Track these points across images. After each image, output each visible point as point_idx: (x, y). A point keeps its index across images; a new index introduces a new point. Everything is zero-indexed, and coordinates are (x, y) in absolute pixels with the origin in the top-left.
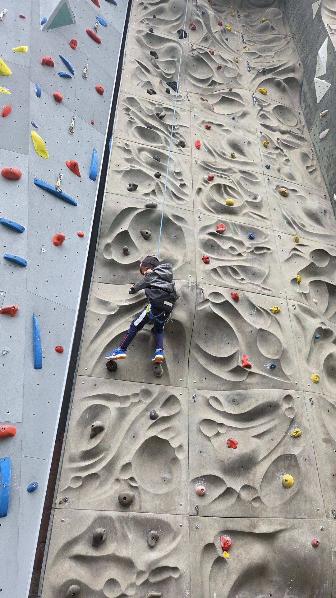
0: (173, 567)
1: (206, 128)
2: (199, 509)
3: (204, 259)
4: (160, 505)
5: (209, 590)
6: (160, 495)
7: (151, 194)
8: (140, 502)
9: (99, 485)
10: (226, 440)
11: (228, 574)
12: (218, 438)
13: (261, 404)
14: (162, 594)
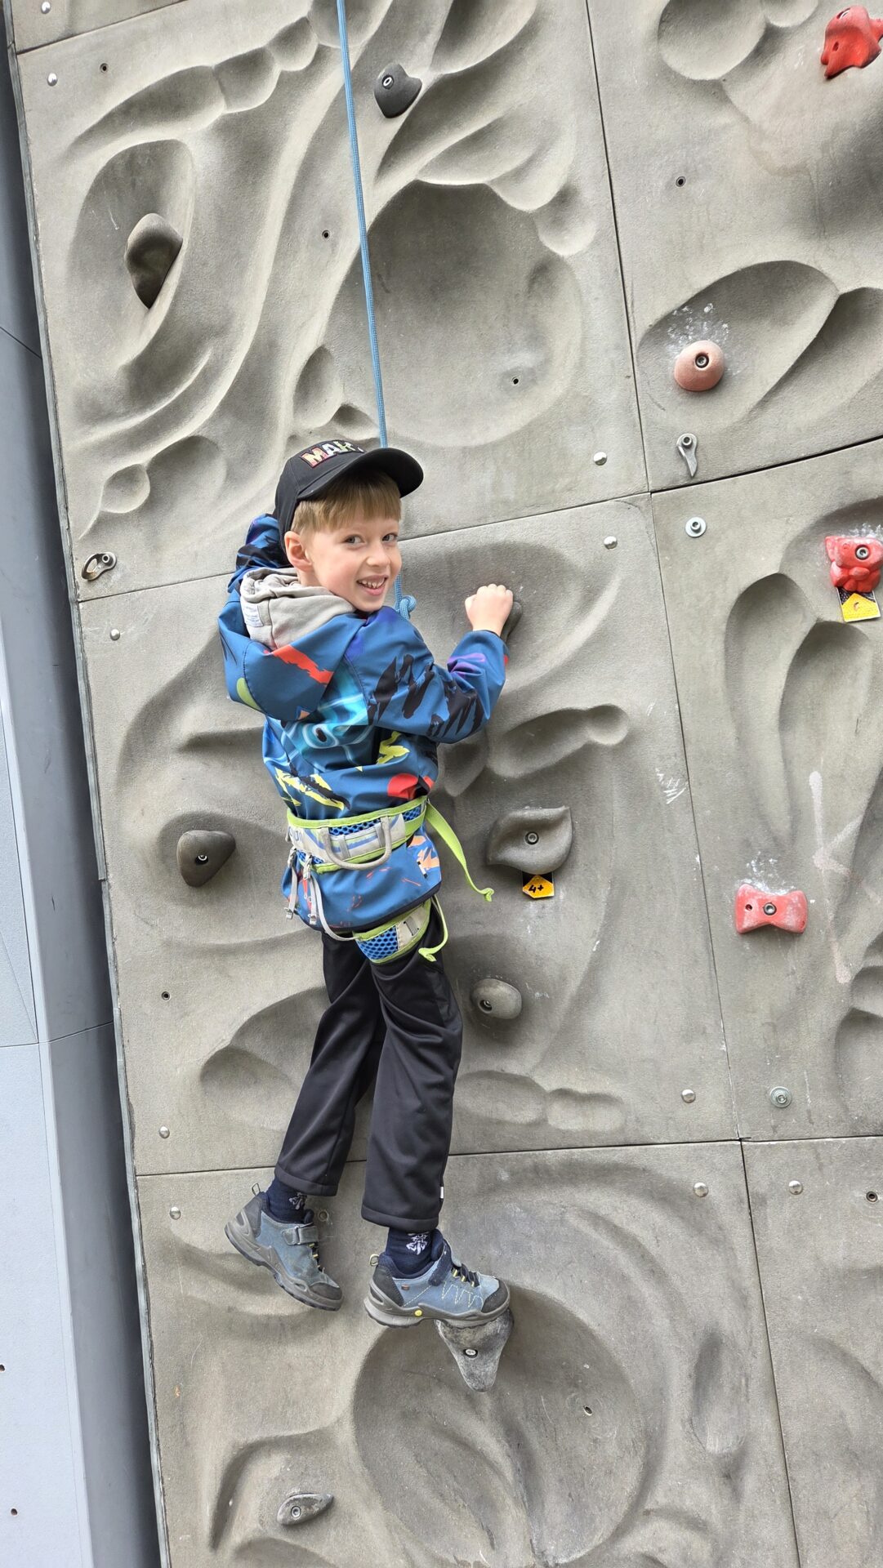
0: (591, 708)
2: (700, 453)
5: (782, 765)
10: (818, 45)
11: (877, 684)
12: (769, 69)
14: (566, 811)
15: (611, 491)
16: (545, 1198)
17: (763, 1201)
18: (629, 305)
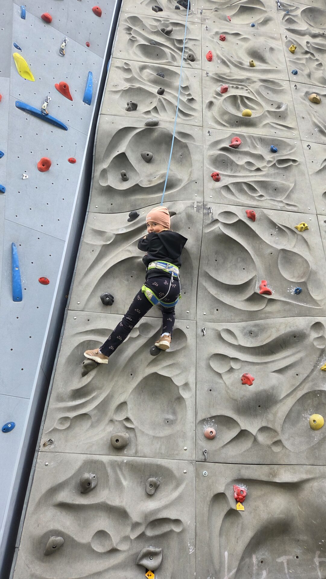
0: (174, 519)
1: (220, 40)
2: (208, 455)
3: (214, 176)
4: (160, 448)
5: (219, 548)
6: (161, 438)
7: (153, 112)
8: (136, 445)
9: (90, 426)
10: (241, 376)
11: (243, 529)
12: (231, 375)
13: (283, 334)
14: (161, 550)
15: (187, 458)
18: (196, 413)
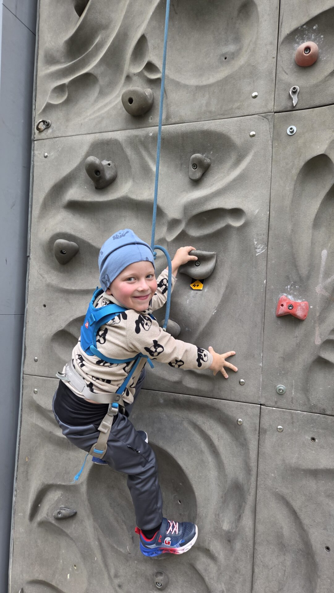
0: (230, 208)
4: (208, 105)
5: (310, 244)
6: (210, 86)
8: (167, 106)
14: (214, 254)
15: (257, 110)
16: (177, 413)
17: (265, 431)
18: (280, 24)
